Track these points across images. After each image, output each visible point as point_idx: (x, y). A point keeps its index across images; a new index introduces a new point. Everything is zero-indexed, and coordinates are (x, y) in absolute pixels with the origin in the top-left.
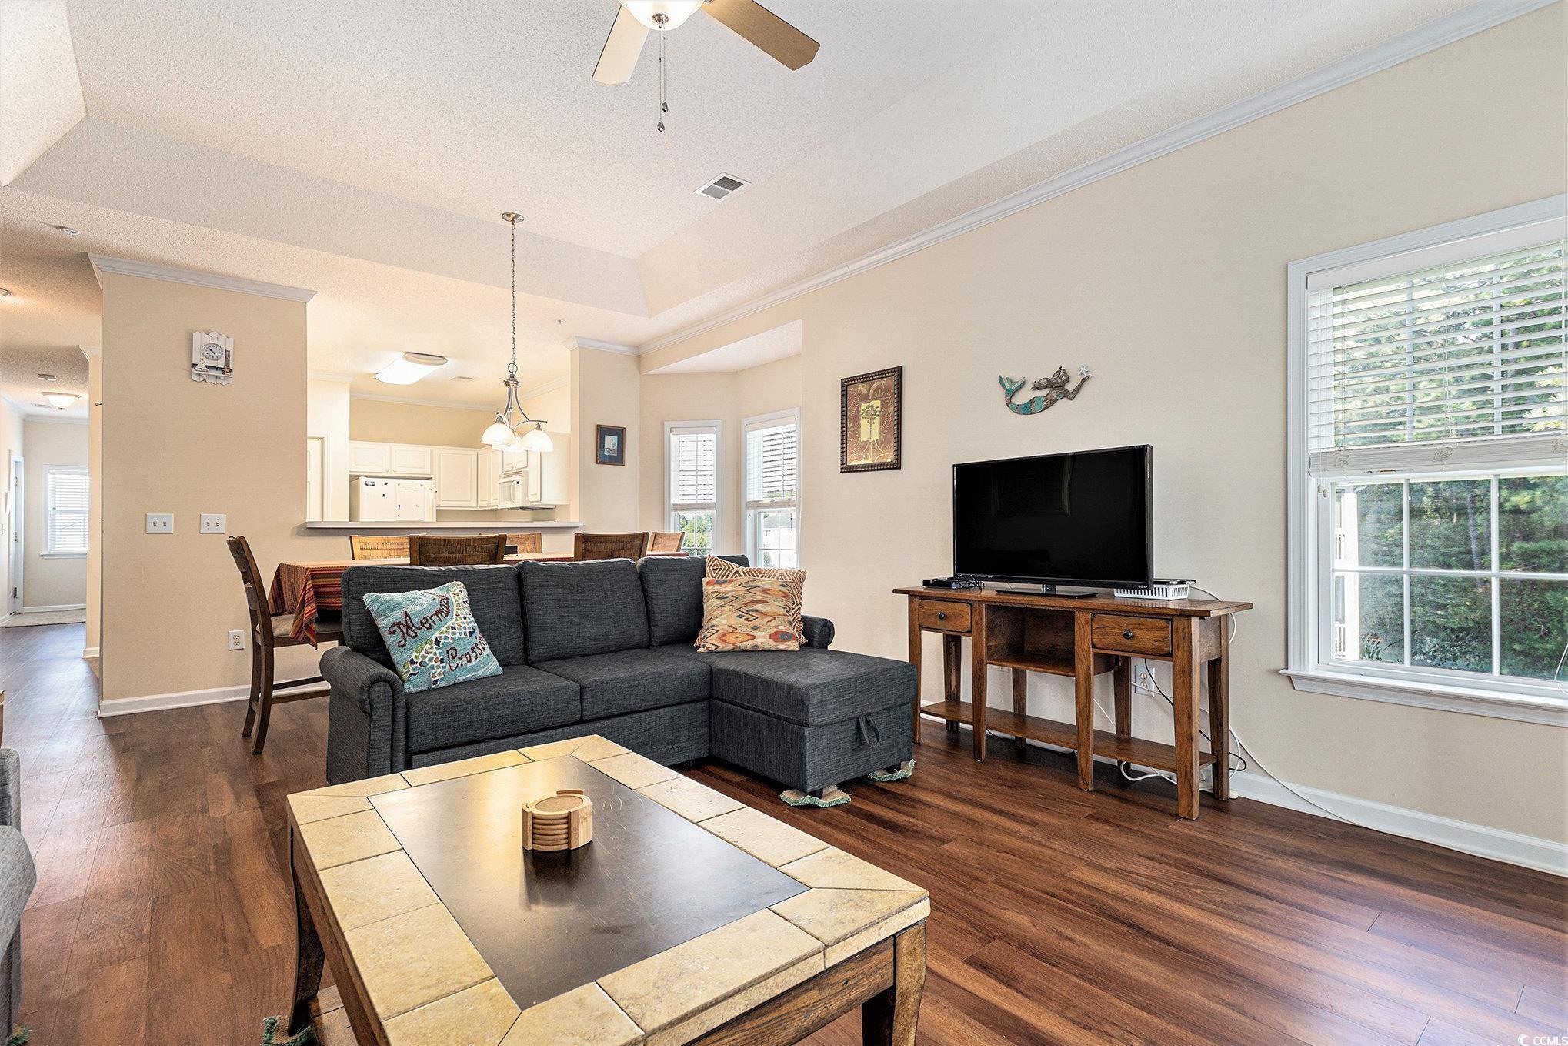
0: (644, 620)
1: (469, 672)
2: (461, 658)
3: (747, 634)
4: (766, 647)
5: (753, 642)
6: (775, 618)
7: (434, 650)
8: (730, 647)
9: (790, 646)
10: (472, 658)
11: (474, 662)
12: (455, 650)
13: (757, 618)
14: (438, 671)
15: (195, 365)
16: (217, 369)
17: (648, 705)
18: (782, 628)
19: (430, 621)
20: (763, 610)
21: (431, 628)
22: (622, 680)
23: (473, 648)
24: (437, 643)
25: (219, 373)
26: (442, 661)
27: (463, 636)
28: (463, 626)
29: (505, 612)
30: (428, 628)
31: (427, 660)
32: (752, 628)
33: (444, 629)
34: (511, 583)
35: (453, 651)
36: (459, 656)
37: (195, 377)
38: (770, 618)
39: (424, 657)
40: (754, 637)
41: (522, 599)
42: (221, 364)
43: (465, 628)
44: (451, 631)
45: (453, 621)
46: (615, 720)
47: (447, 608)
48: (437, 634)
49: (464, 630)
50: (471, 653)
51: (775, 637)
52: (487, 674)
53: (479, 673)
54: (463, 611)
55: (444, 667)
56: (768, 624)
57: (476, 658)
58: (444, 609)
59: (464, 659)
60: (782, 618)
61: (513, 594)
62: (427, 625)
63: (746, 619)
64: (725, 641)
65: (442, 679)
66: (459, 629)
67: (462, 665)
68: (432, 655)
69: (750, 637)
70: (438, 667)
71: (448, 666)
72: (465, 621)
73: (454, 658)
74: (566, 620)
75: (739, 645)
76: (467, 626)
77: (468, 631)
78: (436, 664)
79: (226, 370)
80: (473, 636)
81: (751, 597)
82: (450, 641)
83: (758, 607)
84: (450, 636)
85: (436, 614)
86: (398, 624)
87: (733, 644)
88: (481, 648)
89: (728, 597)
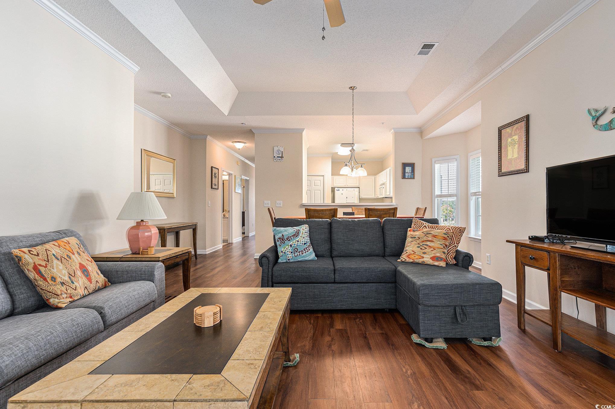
0: (382, 244)
1: (302, 257)
2: (299, 252)
3: (420, 256)
4: (428, 263)
5: (421, 260)
6: (435, 249)
7: (289, 248)
8: (412, 261)
9: (440, 264)
10: (304, 253)
11: (304, 254)
12: (297, 249)
13: (426, 248)
14: (290, 256)
15: (274, 157)
16: (280, 157)
17: (364, 281)
18: (438, 255)
19: (290, 238)
20: (430, 245)
21: (290, 240)
22: (352, 269)
23: (304, 249)
24: (291, 246)
25: (280, 158)
26: (292, 253)
27: (301, 244)
28: (302, 241)
29: (323, 237)
30: (289, 240)
31: (286, 251)
32: (423, 253)
33: (294, 241)
34: (326, 226)
35: (296, 249)
36: (298, 251)
37: (275, 160)
38: (432, 249)
39: (286, 250)
40: (423, 257)
41: (331, 232)
42: (281, 156)
43: (303, 241)
44: (297, 242)
45: (299, 239)
46: (349, 285)
47: (298, 234)
48: (291, 243)
49: (302, 242)
50: (303, 251)
51: (433, 258)
52: (310, 259)
53: (306, 258)
54: (304, 236)
55: (292, 255)
56: (431, 252)
57: (305, 253)
58: (297, 234)
59: (301, 252)
60: (439, 250)
61: (327, 231)
62: (289, 239)
63: (421, 249)
64: (409, 257)
65: (291, 259)
66: (300, 242)
67: (299, 255)
68: (288, 250)
69: (421, 257)
70: (290, 254)
71: (294, 254)
72: (303, 239)
73: (296, 252)
74: (346, 242)
75: (415, 260)
76: (304, 241)
77: (304, 243)
78: (289, 253)
79: (282, 157)
80: (306, 245)
81: (426, 238)
82: (296, 245)
83: (428, 243)
84: (296, 244)
85: (293, 236)
86: (280, 238)
87: (413, 260)
88: (308, 249)
89: (416, 237)
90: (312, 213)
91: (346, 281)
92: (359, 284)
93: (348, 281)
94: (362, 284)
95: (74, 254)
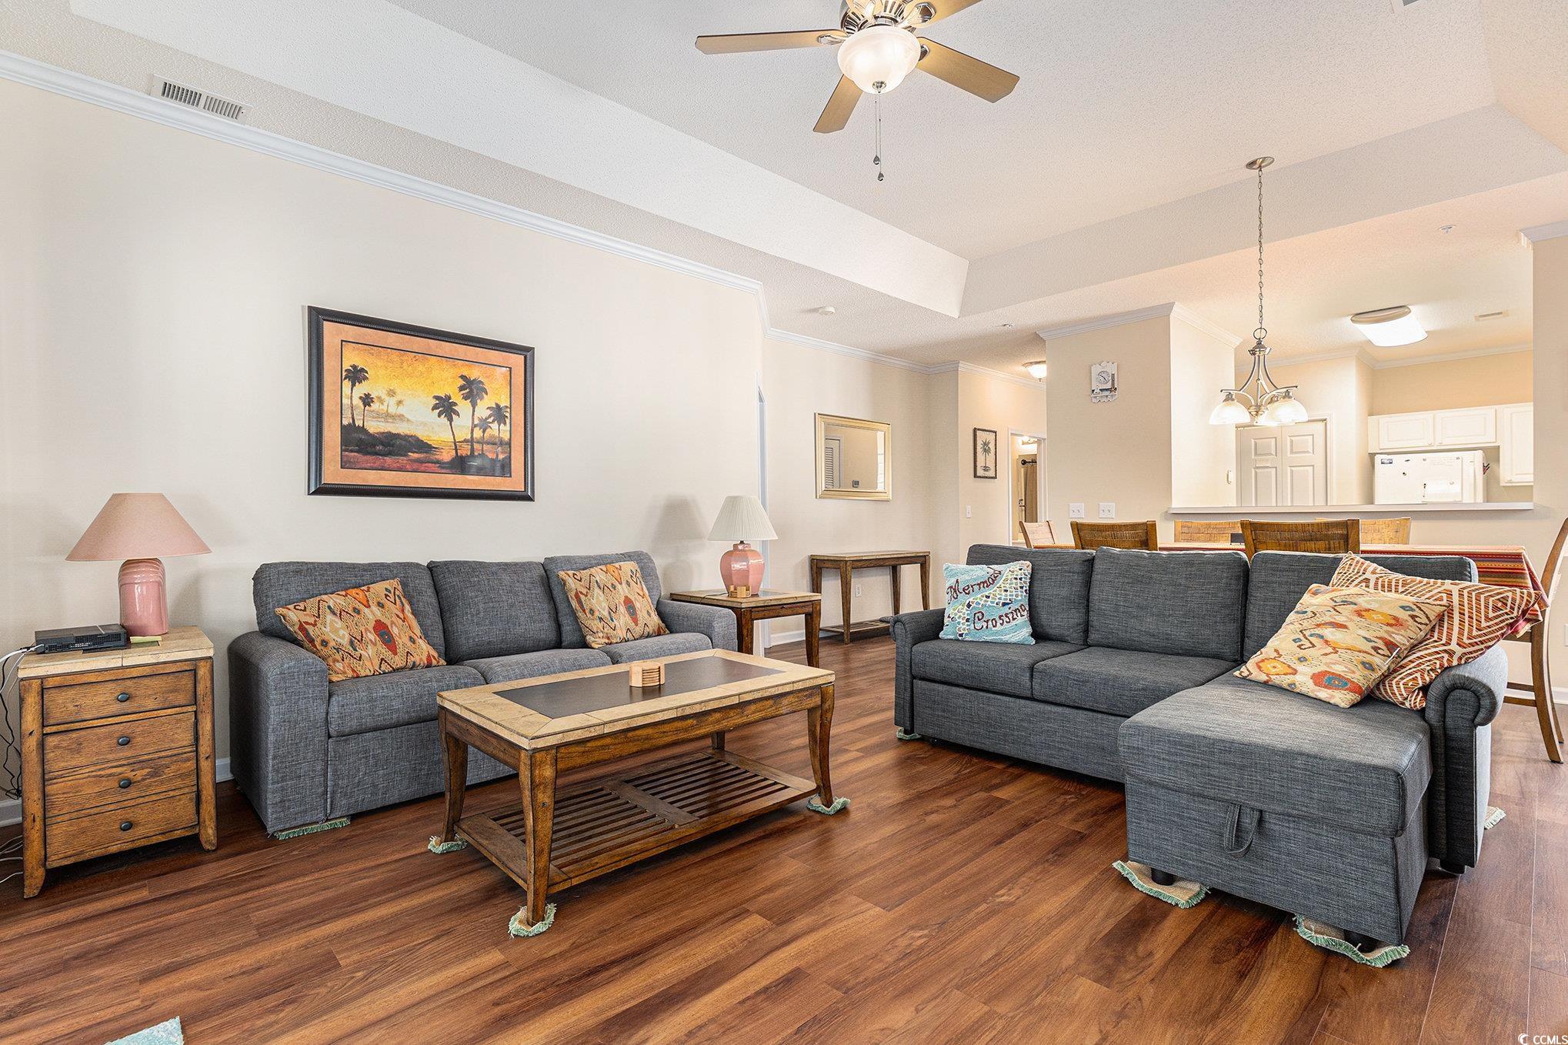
1: (992, 634)
2: (987, 622)
3: (1289, 666)
4: (1304, 690)
5: (1289, 679)
6: (1337, 652)
7: (964, 611)
8: (1263, 678)
9: (1333, 697)
10: (998, 624)
11: (999, 627)
12: (983, 614)
13: (1314, 646)
14: (964, 627)
15: (1093, 391)
16: (1107, 390)
18: (1338, 669)
19: (971, 589)
20: (1331, 638)
21: (969, 594)
23: (1000, 617)
24: (969, 606)
25: (1107, 393)
26: (968, 620)
27: (995, 605)
28: (999, 596)
29: (1064, 592)
30: (966, 593)
31: (956, 617)
32: (1300, 659)
33: (979, 596)
34: (1077, 568)
35: (980, 615)
36: (984, 619)
37: (1094, 400)
38: (1330, 650)
39: (956, 614)
40: (1295, 672)
41: (1088, 584)
42: (1109, 386)
43: (1000, 599)
44: (985, 598)
45: (991, 591)
47: (993, 581)
48: (971, 600)
49: (997, 601)
50: (997, 619)
51: (1319, 679)
52: (1013, 640)
53: (1005, 638)
54: (1008, 586)
55: (968, 625)
56: (1321, 658)
57: (1002, 624)
58: (989, 582)
59: (990, 623)
60: (1347, 655)
61: (1078, 579)
62: (967, 592)
63: (1299, 646)
64: (1259, 668)
65: (966, 634)
66: (993, 598)
67: (987, 627)
68: (961, 614)
69: (1290, 671)
70: (963, 624)
71: (972, 625)
72: (1004, 593)
73: (979, 620)
74: (1121, 609)
75: (1273, 677)
76: (1003, 597)
77: (1002, 601)
78: (962, 622)
80: (1007, 607)
81: (1331, 617)
82: (980, 606)
83: (1328, 632)
84: (982, 602)
85: (979, 584)
86: (951, 587)
87: (1268, 675)
88: (1011, 618)
89: (1306, 612)
90: (1088, 536)
91: (1059, 700)
92: (1090, 714)
93: (1062, 699)
94: (1100, 716)
95: (621, 584)
